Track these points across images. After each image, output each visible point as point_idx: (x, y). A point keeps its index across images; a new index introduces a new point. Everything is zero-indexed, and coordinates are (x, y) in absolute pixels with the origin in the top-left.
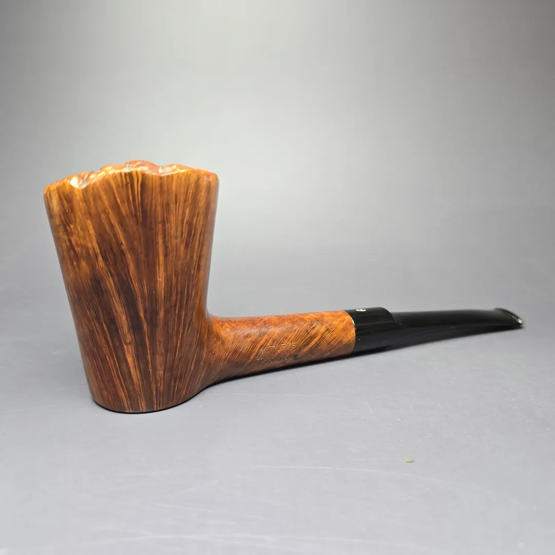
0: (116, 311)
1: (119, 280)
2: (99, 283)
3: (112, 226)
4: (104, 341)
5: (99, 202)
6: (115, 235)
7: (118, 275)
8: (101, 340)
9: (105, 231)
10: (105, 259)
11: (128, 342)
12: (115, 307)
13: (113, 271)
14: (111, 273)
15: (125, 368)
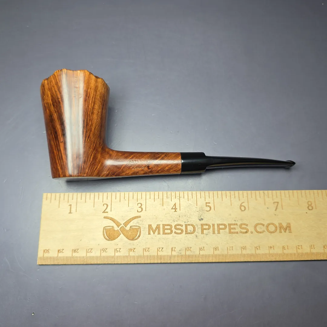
0: (57, 128)
1: (58, 114)
2: (52, 117)
3: (56, 92)
4: (53, 143)
5: (52, 83)
6: (57, 95)
7: (58, 111)
8: (52, 143)
9: (54, 94)
10: (54, 106)
11: (61, 141)
12: (57, 126)
13: (56, 110)
14: (55, 111)
15: (60, 155)
